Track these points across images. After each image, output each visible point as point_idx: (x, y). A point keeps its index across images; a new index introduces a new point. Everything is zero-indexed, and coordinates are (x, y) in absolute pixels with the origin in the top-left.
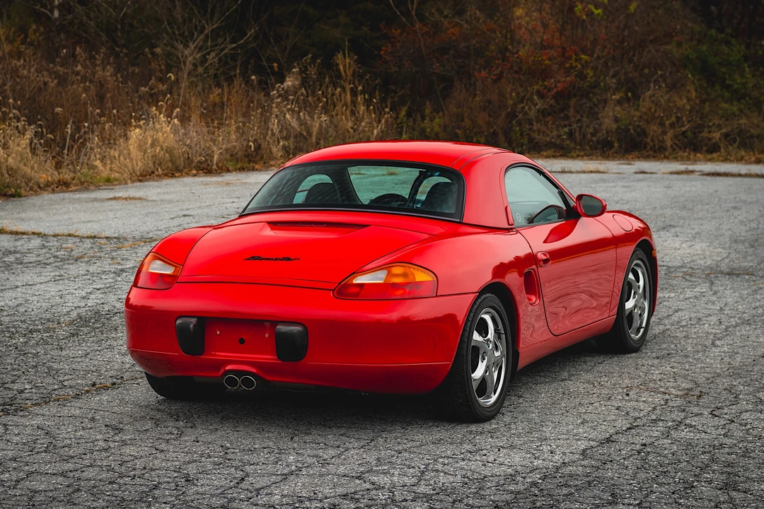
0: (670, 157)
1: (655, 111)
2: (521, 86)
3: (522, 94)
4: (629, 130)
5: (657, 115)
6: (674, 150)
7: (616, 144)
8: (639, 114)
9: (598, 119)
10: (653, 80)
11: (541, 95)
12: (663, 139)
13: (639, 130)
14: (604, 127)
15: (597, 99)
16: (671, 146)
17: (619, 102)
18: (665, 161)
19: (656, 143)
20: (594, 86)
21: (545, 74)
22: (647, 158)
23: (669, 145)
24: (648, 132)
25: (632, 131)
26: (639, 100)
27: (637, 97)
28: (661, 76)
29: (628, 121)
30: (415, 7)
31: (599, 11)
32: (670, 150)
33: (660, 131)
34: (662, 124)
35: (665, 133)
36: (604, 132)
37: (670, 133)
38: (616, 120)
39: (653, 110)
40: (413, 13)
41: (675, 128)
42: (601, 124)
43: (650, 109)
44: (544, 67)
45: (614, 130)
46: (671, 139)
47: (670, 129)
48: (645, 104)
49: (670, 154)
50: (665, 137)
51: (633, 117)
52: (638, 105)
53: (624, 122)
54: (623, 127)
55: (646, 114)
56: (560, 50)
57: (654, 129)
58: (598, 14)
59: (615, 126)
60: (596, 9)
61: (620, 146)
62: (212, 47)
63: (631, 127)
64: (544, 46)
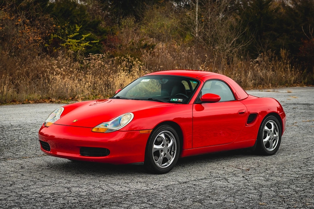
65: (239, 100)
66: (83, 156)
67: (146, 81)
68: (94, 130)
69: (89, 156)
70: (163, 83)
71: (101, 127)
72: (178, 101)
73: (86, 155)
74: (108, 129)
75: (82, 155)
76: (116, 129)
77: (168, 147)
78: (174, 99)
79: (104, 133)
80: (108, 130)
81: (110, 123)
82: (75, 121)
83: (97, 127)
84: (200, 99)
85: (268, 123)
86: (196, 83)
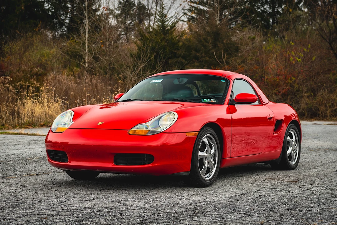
0: (329, 120)
1: (323, 101)
2: (268, 90)
3: (268, 94)
4: (312, 108)
5: (323, 102)
6: (331, 117)
7: (306, 114)
8: (316, 102)
9: (299, 104)
10: (322, 88)
11: (276, 94)
12: (326, 112)
13: (316, 108)
14: (301, 107)
15: (299, 96)
16: (330, 115)
17: (308, 97)
18: (327, 121)
19: (323, 114)
20: (298, 91)
21: (278, 86)
22: (319, 120)
23: (329, 115)
24: (320, 109)
25: (313, 109)
26: (316, 96)
27: (315, 95)
28: (326, 86)
29: (312, 105)
30: (225, 59)
31: (300, 59)
32: (329, 117)
33: (325, 109)
34: (326, 106)
35: (327, 110)
36: (302, 109)
37: (329, 110)
38: (307, 104)
39: (322, 100)
40: (224, 61)
41: (331, 108)
42: (300, 106)
43: (320, 100)
44: (277, 83)
45: (305, 108)
46: (330, 113)
47: (329, 108)
48: (319, 98)
49: (329, 118)
50: (327, 112)
51: (313, 103)
52: (316, 98)
53: (310, 105)
54: (309, 107)
55: (319, 102)
56: (284, 76)
57: (322, 108)
58: (299, 61)
59: (306, 107)
60: (299, 59)
61: (308, 115)
62: (142, 74)
63: (313, 107)
64: (277, 75)
65: (264, 103)
66: (119, 165)
67: (158, 81)
68: (130, 132)
69: (126, 165)
70: (180, 83)
71: (141, 128)
72: (211, 101)
73: (122, 164)
74: (149, 131)
75: (116, 164)
76: (160, 131)
77: (211, 154)
78: (205, 100)
79: (145, 135)
80: (149, 132)
81: (148, 124)
82: (100, 123)
83: (134, 129)
84: (233, 100)
85: (290, 133)
86: (224, 81)
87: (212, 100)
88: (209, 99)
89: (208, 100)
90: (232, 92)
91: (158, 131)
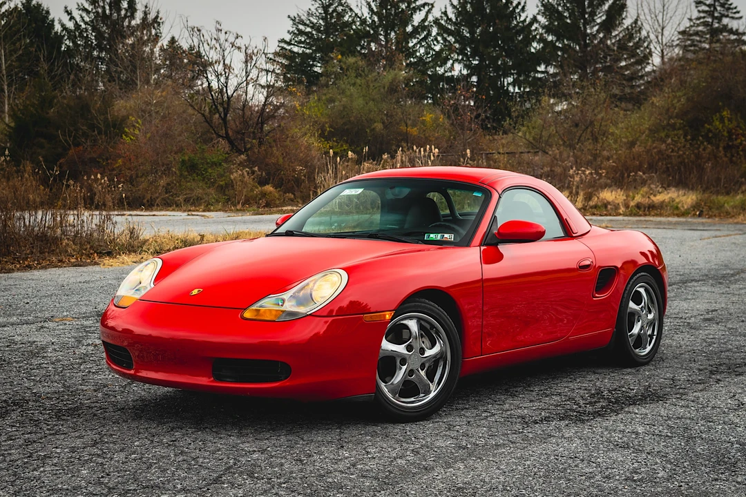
65: (574, 235)
66: (222, 381)
67: (353, 193)
68: (248, 314)
69: (236, 382)
71: (268, 305)
72: (444, 239)
73: (228, 380)
74: (283, 312)
76: (305, 312)
78: (432, 235)
79: (274, 321)
80: (284, 315)
81: (286, 295)
82: (195, 292)
83: (254, 307)
84: (494, 235)
85: (636, 291)
86: (480, 195)
87: (446, 236)
88: (439, 235)
89: (439, 237)
90: (494, 219)
91: (303, 314)
